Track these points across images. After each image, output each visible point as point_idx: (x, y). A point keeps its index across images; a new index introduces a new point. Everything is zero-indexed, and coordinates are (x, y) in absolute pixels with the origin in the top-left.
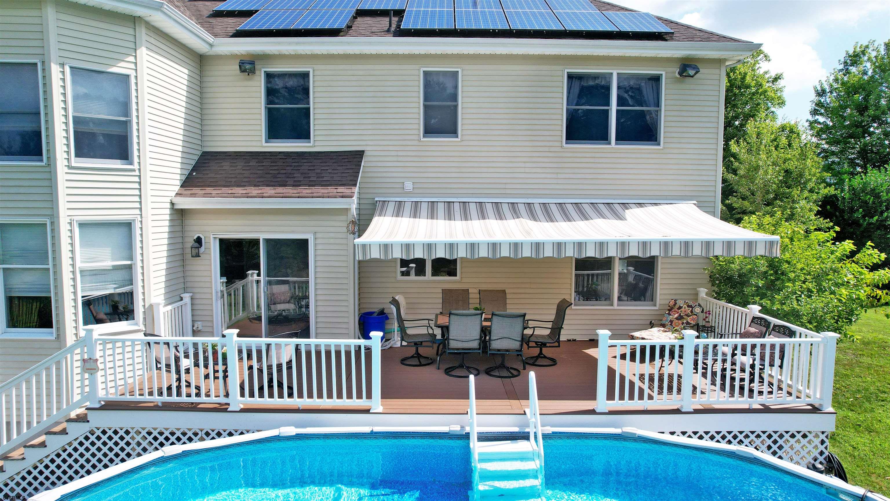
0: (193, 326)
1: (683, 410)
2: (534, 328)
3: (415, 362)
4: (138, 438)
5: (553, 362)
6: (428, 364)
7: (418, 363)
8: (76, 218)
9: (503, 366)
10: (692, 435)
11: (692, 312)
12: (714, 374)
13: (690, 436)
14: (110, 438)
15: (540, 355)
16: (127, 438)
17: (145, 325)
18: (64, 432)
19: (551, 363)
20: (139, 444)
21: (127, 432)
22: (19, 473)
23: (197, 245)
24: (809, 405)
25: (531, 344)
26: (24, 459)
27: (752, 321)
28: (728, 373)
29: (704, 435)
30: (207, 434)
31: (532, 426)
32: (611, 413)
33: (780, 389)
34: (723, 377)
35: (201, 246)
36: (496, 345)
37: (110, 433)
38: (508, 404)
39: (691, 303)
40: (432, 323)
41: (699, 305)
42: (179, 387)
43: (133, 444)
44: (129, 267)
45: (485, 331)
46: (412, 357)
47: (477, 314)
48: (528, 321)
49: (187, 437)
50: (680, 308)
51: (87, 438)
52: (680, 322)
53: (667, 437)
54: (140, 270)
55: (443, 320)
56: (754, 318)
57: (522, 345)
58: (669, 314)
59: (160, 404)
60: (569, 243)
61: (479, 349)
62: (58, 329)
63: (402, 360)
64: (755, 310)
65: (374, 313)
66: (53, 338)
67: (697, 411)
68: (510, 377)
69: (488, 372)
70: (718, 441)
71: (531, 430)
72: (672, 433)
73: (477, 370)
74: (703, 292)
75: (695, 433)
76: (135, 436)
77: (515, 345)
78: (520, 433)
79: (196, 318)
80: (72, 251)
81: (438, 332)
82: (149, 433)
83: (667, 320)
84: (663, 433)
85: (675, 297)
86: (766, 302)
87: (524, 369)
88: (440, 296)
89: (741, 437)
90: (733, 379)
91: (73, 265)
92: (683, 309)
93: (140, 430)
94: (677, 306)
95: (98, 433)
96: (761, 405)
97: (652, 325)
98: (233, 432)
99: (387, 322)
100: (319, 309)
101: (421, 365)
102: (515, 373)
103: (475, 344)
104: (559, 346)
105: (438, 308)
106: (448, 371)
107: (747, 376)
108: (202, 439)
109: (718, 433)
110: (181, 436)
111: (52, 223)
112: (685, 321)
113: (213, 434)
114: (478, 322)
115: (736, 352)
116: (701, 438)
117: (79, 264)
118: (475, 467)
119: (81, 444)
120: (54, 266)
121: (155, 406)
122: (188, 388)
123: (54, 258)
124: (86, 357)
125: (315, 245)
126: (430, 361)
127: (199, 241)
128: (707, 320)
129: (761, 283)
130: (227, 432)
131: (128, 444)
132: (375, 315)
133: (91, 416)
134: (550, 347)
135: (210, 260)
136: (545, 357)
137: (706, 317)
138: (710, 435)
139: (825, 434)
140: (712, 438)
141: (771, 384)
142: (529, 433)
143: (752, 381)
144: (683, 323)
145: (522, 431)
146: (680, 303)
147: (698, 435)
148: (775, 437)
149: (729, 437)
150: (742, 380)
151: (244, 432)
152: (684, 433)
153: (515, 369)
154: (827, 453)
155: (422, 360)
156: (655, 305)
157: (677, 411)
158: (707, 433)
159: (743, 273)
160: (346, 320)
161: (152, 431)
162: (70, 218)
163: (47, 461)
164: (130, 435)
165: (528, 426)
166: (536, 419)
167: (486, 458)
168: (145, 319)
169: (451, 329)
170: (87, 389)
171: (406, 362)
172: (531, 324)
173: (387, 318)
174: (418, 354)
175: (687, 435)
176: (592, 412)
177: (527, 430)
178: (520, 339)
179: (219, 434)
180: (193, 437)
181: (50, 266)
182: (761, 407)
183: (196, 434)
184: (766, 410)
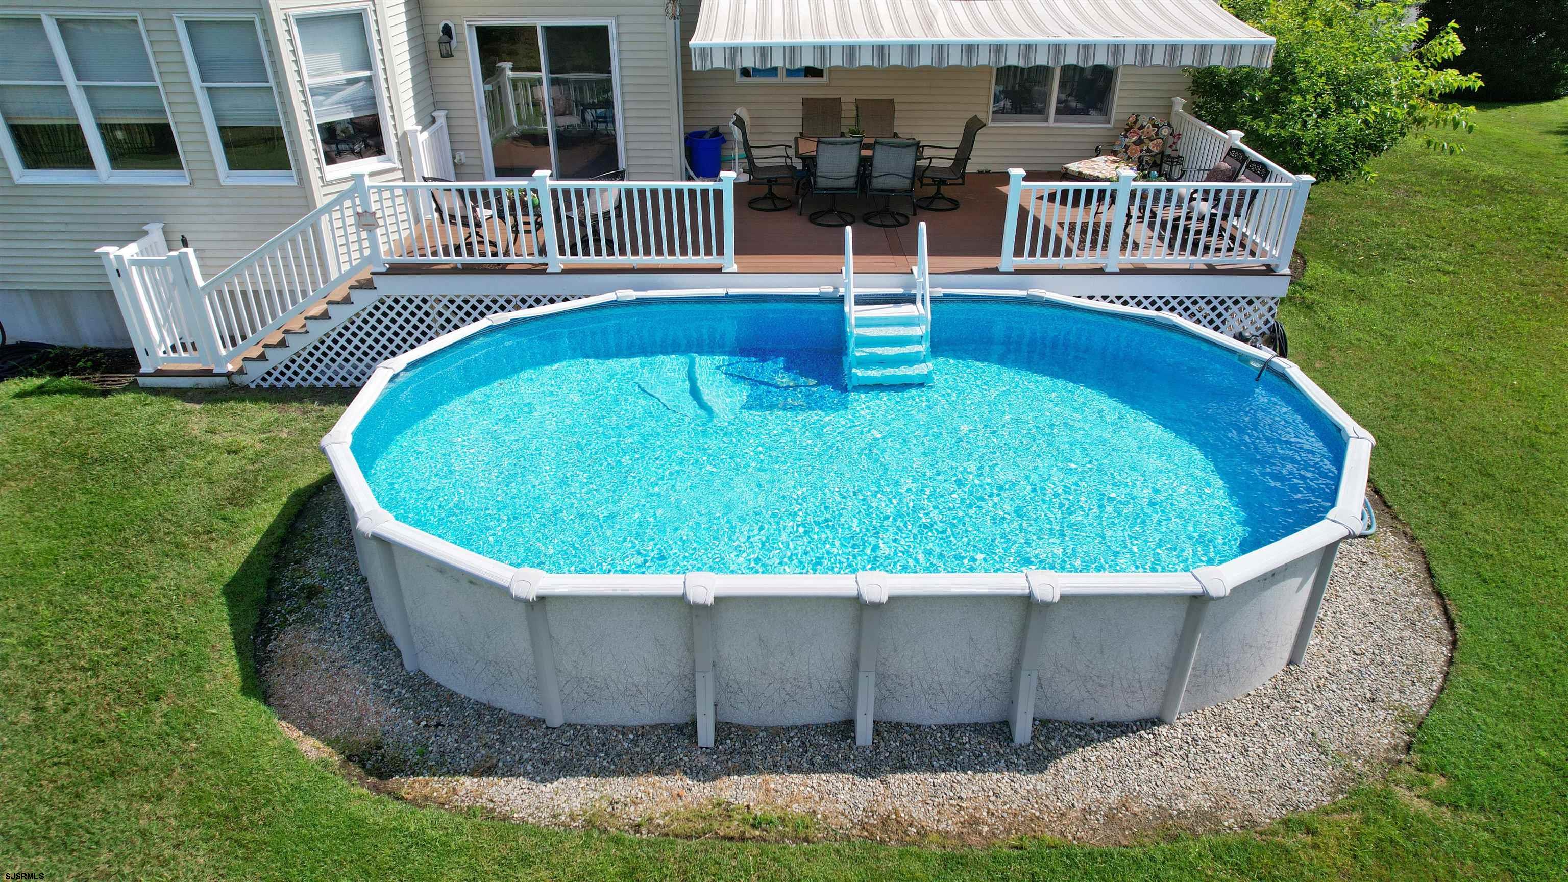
0: (454, 158)
1: (1107, 270)
2: (931, 158)
3: (768, 205)
4: (439, 307)
5: (955, 204)
6: (785, 209)
7: (773, 207)
8: (292, 12)
9: (885, 212)
10: (1115, 300)
11: (1157, 134)
12: (1164, 224)
13: (1112, 302)
14: (405, 308)
15: (938, 196)
16: (425, 307)
17: (401, 161)
18: (347, 300)
19: (950, 206)
20: (440, 314)
21: (424, 301)
22: (305, 348)
23: (446, 38)
24: (1264, 265)
25: (925, 181)
26: (307, 332)
27: (1228, 154)
28: (1182, 223)
29: (1129, 300)
30: (523, 301)
31: (919, 287)
32: (1018, 272)
33: (1243, 246)
34: (1175, 228)
35: (452, 38)
36: (879, 183)
37: (403, 301)
38: (892, 260)
39: (1157, 121)
40: (791, 152)
41: (1169, 125)
42: (469, 244)
43: (434, 314)
44: (369, 80)
45: (865, 164)
46: (765, 198)
47: (855, 143)
48: (923, 147)
49: (498, 304)
50: (1142, 127)
51: (377, 308)
52: (1138, 148)
53: (1084, 302)
54: (384, 85)
55: (807, 147)
56: (1231, 149)
57: (912, 184)
58: (1125, 136)
59: (460, 266)
60: (984, 45)
61: (856, 189)
62: (299, 172)
63: (750, 203)
64: (1236, 136)
65: (705, 133)
66: (294, 183)
67: (1123, 272)
68: (895, 226)
69: (867, 219)
70: (1145, 308)
71: (918, 292)
72: (1091, 298)
73: (852, 216)
74: (1179, 103)
75: (1119, 298)
76: (434, 304)
77: (905, 184)
78: (904, 295)
79: (456, 146)
80: (296, 62)
81: (798, 165)
82: (452, 301)
83: (1121, 145)
84: (1079, 297)
85: (1137, 110)
86: (1259, 125)
87: (915, 214)
88: (801, 107)
89: (1174, 303)
90: (1186, 230)
91: (301, 82)
92: (1145, 130)
93: (440, 298)
94: (1138, 125)
95: (389, 302)
96: (1206, 265)
97: (1098, 152)
98: (555, 298)
99: (723, 146)
100: (630, 130)
101: (776, 210)
102: (902, 220)
103: (850, 183)
104: (963, 184)
105: (796, 125)
106: (813, 219)
107: (1205, 226)
108: (517, 308)
109: (1147, 298)
110: (491, 304)
111: (263, 21)
112: (1145, 148)
113: (531, 301)
114: (856, 153)
115: (1195, 196)
116: (1125, 303)
117: (308, 81)
118: (851, 332)
119: (371, 315)
120: (278, 83)
121: (453, 269)
122: (481, 245)
123: (275, 73)
124: (360, 210)
125: (619, 34)
126: (789, 204)
127: (447, 30)
128: (1174, 147)
129: (1258, 95)
130: (548, 298)
131: (427, 314)
132: (707, 136)
133: (378, 281)
134: (951, 184)
135: (467, 59)
136: (943, 197)
137: (1174, 143)
138: (1136, 300)
139: (1275, 300)
140: (1139, 304)
141: (1232, 238)
142: (915, 295)
143: (1210, 233)
144: (1141, 151)
145: (907, 292)
146: (1144, 120)
147: (1122, 300)
148: (1215, 303)
149: (1160, 303)
150: (1198, 232)
151: (569, 297)
152: (1105, 298)
153: (902, 215)
154: (1272, 322)
155: (777, 202)
156: (1109, 122)
157: (1100, 271)
158: (1133, 298)
159: (1236, 79)
160: (668, 146)
161: (455, 299)
162: (284, 11)
163: (334, 335)
164: (428, 304)
165: (915, 288)
166: (925, 280)
167: (862, 323)
168: (399, 152)
169: (820, 162)
170: (367, 252)
171: (755, 206)
172: (927, 153)
173: (724, 141)
174: (772, 194)
175: (1109, 299)
176: (995, 271)
177: (913, 292)
178: (910, 176)
179: (538, 301)
180: (506, 304)
181: (272, 83)
182: (1205, 268)
183: (509, 301)
184: (1211, 270)
